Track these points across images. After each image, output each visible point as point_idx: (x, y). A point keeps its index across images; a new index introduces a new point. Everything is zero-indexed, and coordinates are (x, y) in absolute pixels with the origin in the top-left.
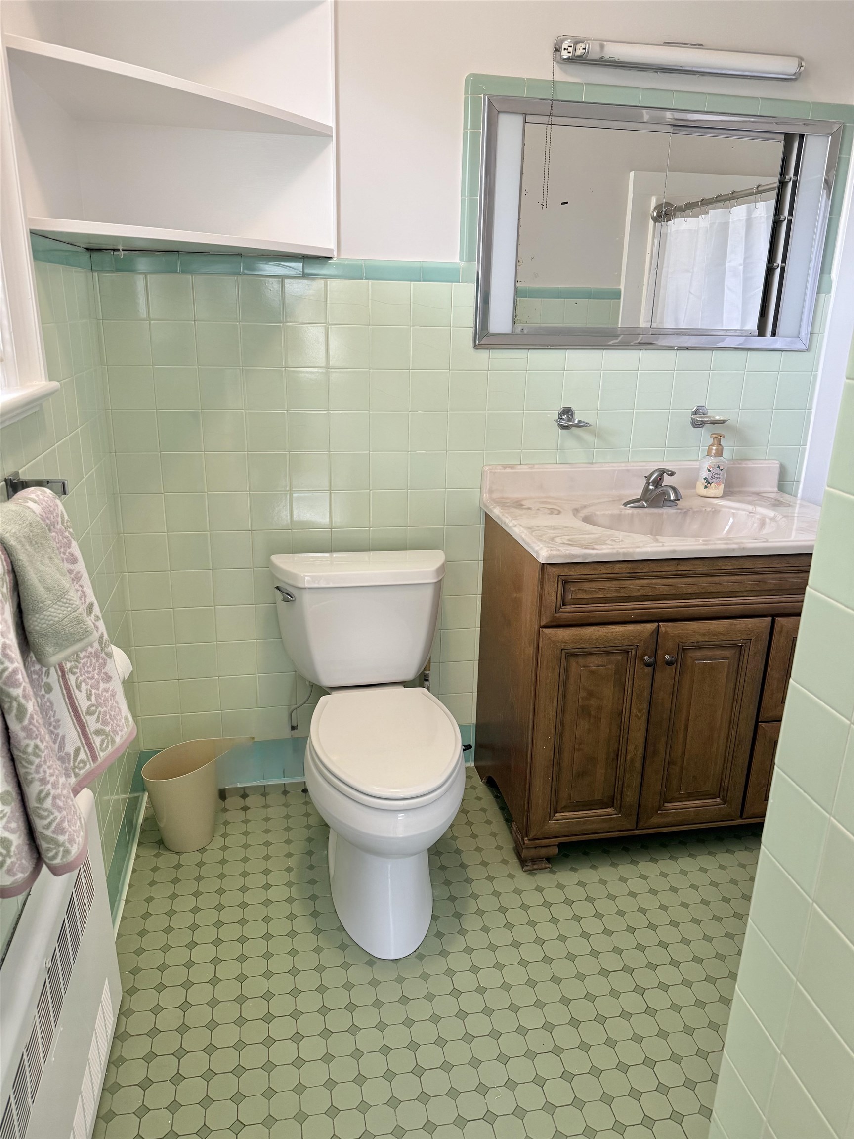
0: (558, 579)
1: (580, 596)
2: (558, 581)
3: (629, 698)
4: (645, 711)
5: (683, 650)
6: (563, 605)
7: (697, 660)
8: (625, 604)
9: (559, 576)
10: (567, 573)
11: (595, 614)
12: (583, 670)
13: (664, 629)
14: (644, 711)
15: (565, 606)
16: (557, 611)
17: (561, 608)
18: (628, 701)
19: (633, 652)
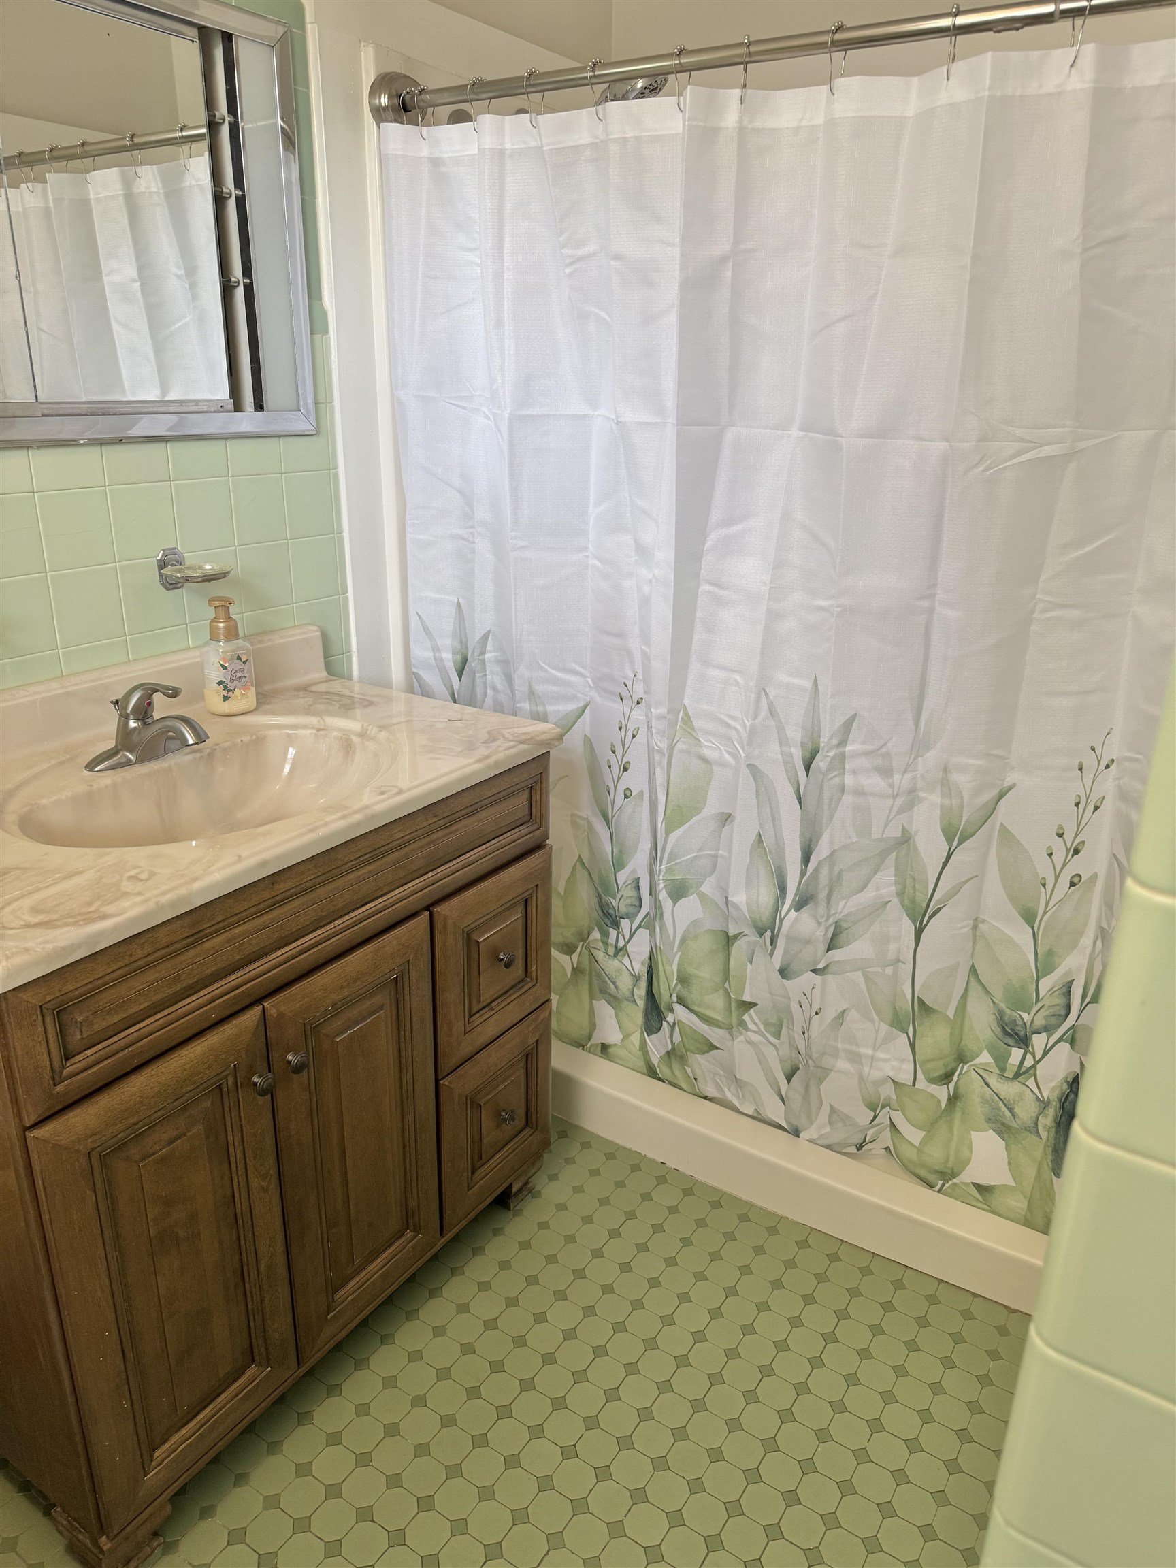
0: (41, 1011)
1: (99, 1025)
2: (43, 1016)
3: (241, 1166)
4: (273, 1172)
5: (312, 1032)
6: (67, 1059)
7: (337, 1035)
8: (194, 997)
9: (41, 1006)
10: (59, 991)
11: (142, 1046)
12: (144, 1166)
13: (274, 1011)
14: (271, 1172)
15: (73, 1061)
16: (57, 1078)
17: (63, 1067)
18: (240, 1173)
19: (231, 1080)
